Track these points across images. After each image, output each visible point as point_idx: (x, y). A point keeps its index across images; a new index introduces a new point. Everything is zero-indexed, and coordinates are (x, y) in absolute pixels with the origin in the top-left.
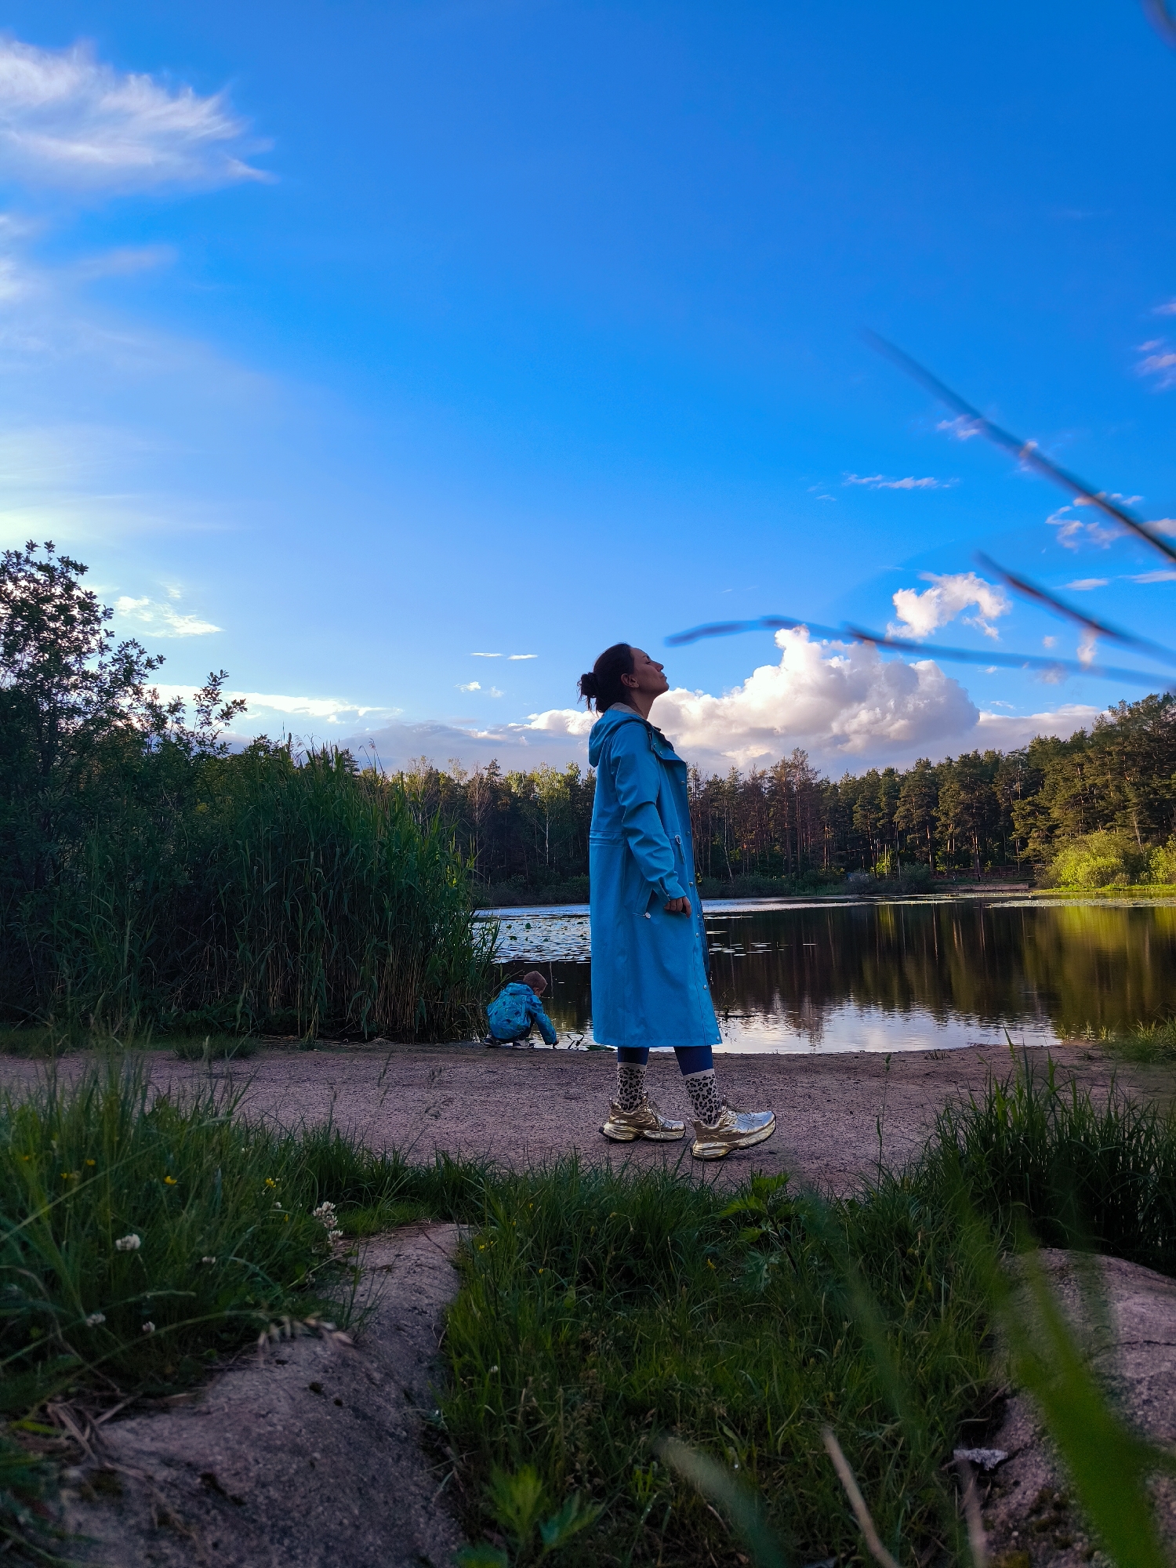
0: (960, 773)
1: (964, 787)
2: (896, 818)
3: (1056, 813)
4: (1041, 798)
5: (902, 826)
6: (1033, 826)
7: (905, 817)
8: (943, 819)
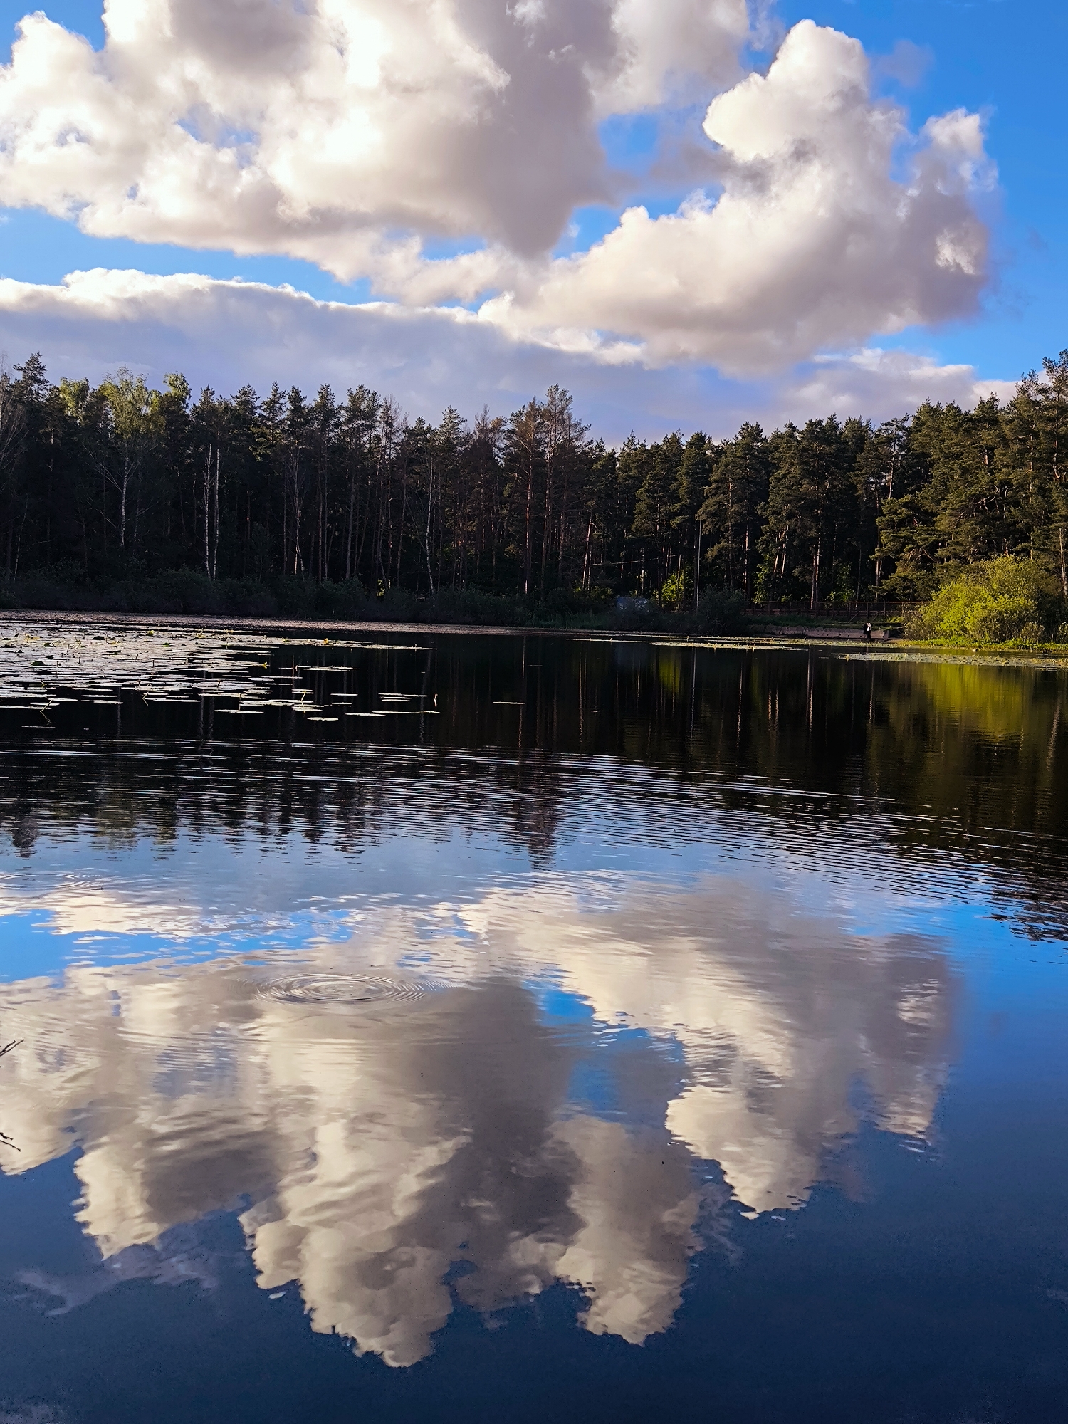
0: (804, 450)
1: (808, 474)
2: (700, 515)
3: (943, 523)
4: (924, 498)
5: (707, 528)
6: (908, 539)
7: (714, 515)
8: (772, 520)
